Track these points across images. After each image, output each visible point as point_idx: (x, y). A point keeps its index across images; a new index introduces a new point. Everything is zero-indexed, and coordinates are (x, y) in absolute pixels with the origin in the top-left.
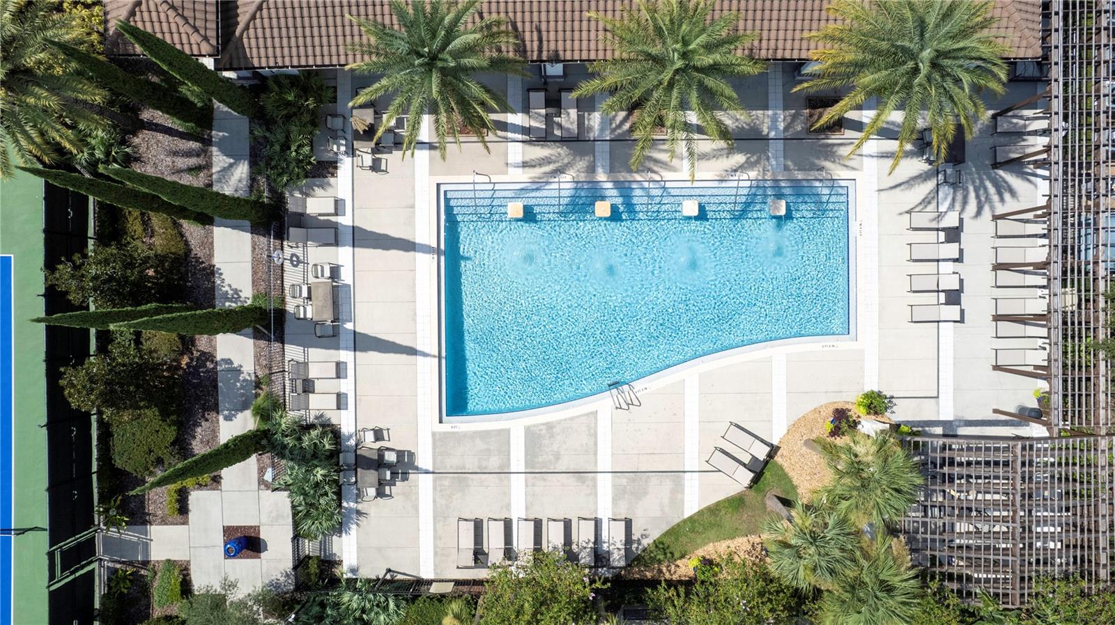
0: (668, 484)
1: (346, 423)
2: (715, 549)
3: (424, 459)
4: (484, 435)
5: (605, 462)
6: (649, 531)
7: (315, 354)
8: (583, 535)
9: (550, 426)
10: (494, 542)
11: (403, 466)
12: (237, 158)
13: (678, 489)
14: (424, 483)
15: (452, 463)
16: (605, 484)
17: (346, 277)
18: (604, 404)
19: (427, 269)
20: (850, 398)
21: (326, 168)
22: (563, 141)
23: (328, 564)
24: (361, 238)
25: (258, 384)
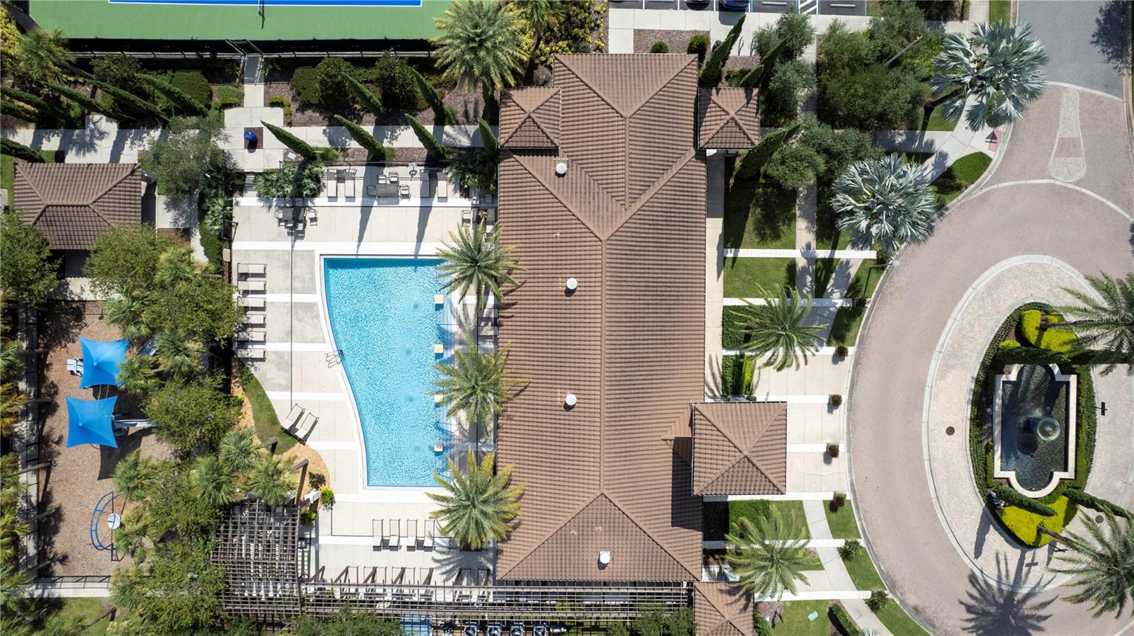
0: (285, 382)
1: (320, 201)
2: (248, 408)
3: (300, 245)
4: (313, 279)
5: (297, 347)
6: (258, 371)
7: (360, 184)
8: (256, 335)
9: (317, 317)
10: (253, 284)
11: (296, 234)
12: (473, 139)
13: (283, 388)
14: (286, 244)
15: (298, 261)
16: (284, 347)
17: (403, 202)
18: (329, 347)
19: (406, 248)
20: (332, 485)
21: (466, 193)
22: (478, 325)
23: (242, 189)
24: (425, 211)
25: (344, 150)
